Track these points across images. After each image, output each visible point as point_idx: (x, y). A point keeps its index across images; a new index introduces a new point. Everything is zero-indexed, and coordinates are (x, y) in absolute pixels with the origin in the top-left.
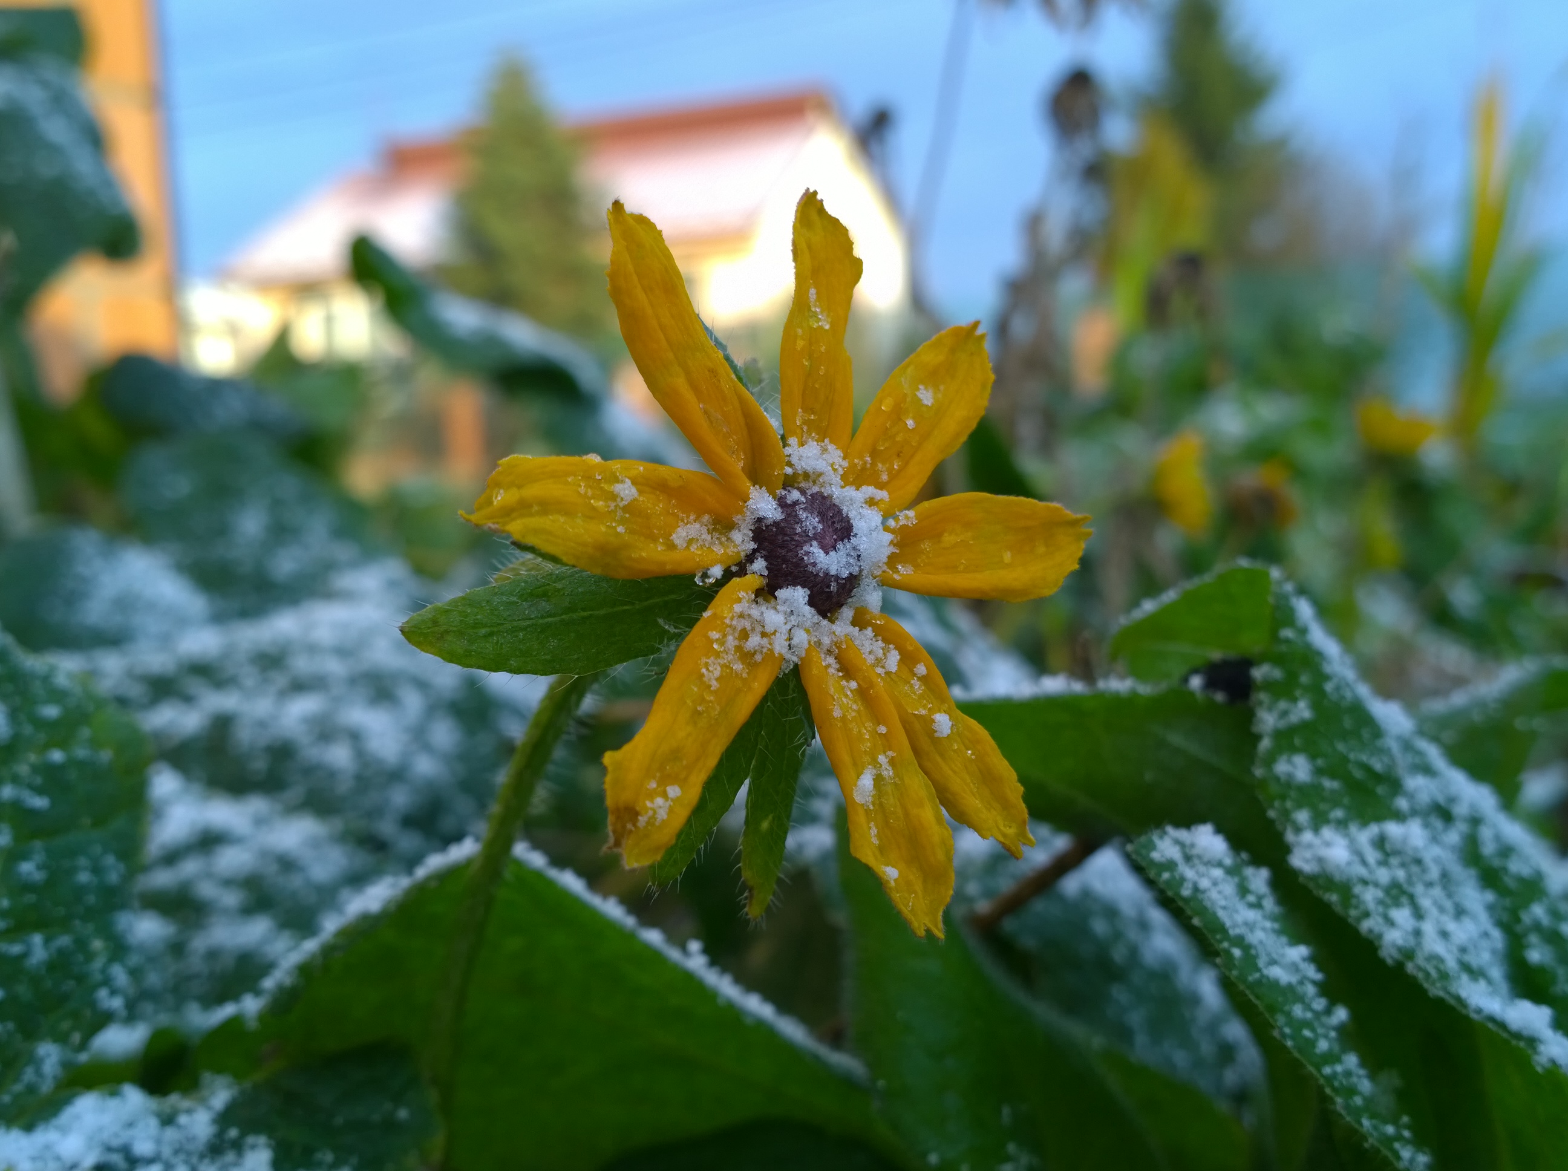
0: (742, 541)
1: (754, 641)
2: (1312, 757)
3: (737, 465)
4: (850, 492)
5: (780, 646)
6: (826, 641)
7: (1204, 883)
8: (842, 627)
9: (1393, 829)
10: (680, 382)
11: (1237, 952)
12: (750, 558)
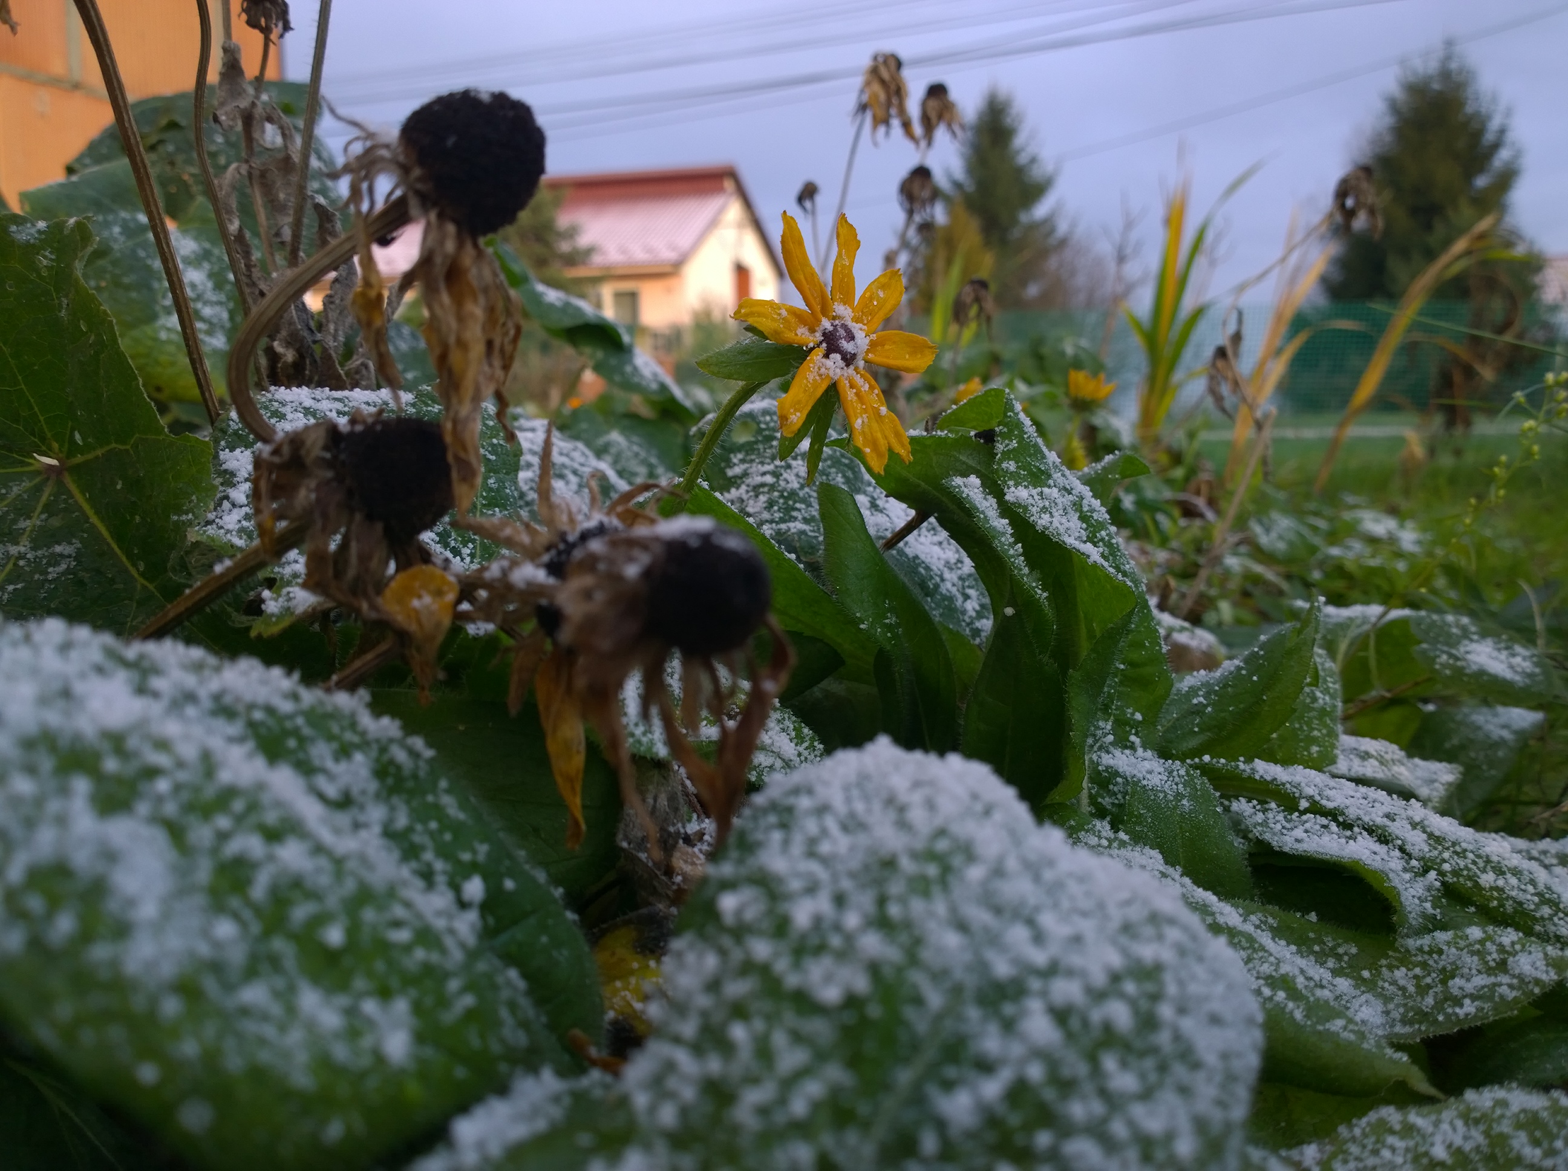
0: (819, 337)
1: (823, 370)
2: (1017, 462)
3: (818, 308)
4: (854, 324)
5: (831, 373)
6: (846, 374)
7: (971, 494)
8: (851, 370)
9: (1046, 490)
10: (802, 277)
11: (982, 516)
12: (821, 343)
